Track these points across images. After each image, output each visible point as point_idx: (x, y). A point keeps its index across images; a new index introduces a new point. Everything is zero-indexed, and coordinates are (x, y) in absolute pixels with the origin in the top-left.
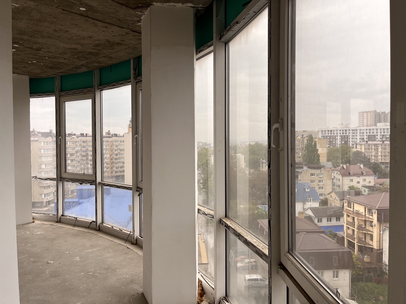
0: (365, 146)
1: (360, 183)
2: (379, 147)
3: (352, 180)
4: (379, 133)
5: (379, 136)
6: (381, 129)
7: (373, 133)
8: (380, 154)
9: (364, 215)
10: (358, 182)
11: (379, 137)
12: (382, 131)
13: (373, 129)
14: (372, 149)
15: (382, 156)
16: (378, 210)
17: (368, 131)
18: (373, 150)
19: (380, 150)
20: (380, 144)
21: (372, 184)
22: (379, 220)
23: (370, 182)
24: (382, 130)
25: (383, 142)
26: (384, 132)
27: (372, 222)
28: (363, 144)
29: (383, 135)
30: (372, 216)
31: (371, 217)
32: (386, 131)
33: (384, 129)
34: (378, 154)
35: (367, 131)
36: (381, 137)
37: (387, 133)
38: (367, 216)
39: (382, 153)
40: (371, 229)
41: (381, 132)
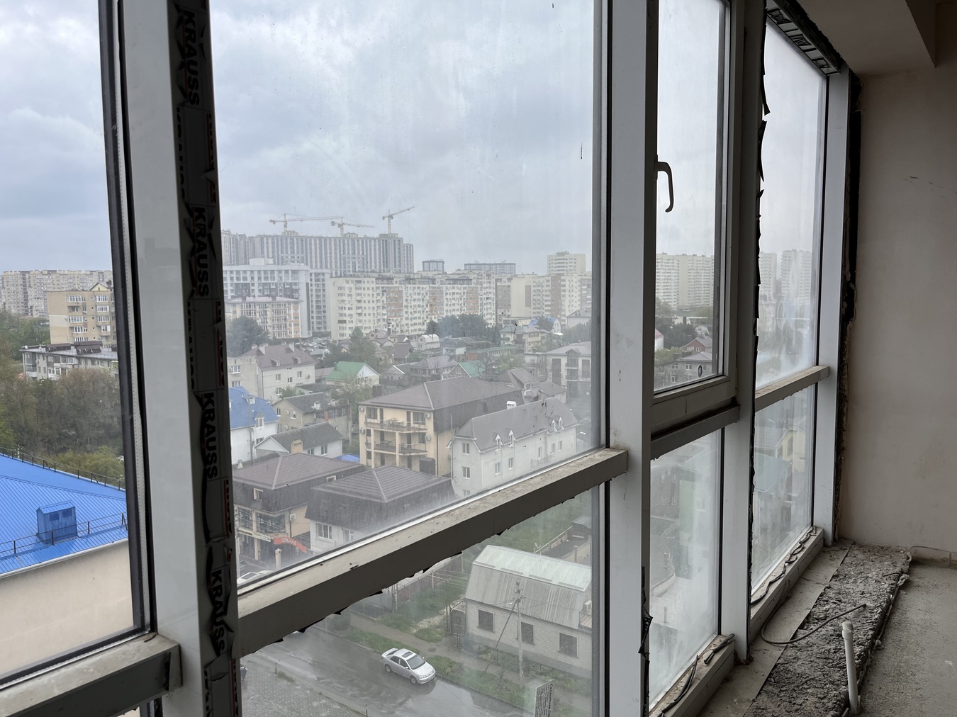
0: (242, 306)
1: (293, 379)
2: (267, 309)
3: (278, 377)
4: (256, 279)
5: (256, 285)
6: (259, 272)
7: (245, 279)
8: (269, 322)
9: (405, 425)
10: (290, 380)
11: (256, 288)
12: (263, 276)
13: (245, 272)
14: (255, 313)
15: (274, 327)
16: (434, 412)
17: (234, 275)
18: (258, 314)
19: (269, 314)
20: (269, 303)
21: (312, 381)
22: (438, 430)
23: (309, 377)
24: (262, 272)
25: (274, 298)
26: (266, 278)
27: (424, 434)
28: (238, 303)
29: (264, 284)
30: (424, 424)
31: (422, 427)
32: (269, 276)
33: (265, 272)
34: (267, 322)
35: (232, 275)
36: (261, 288)
37: (271, 280)
38: (412, 425)
39: (273, 320)
40: (422, 447)
41: (260, 278)
